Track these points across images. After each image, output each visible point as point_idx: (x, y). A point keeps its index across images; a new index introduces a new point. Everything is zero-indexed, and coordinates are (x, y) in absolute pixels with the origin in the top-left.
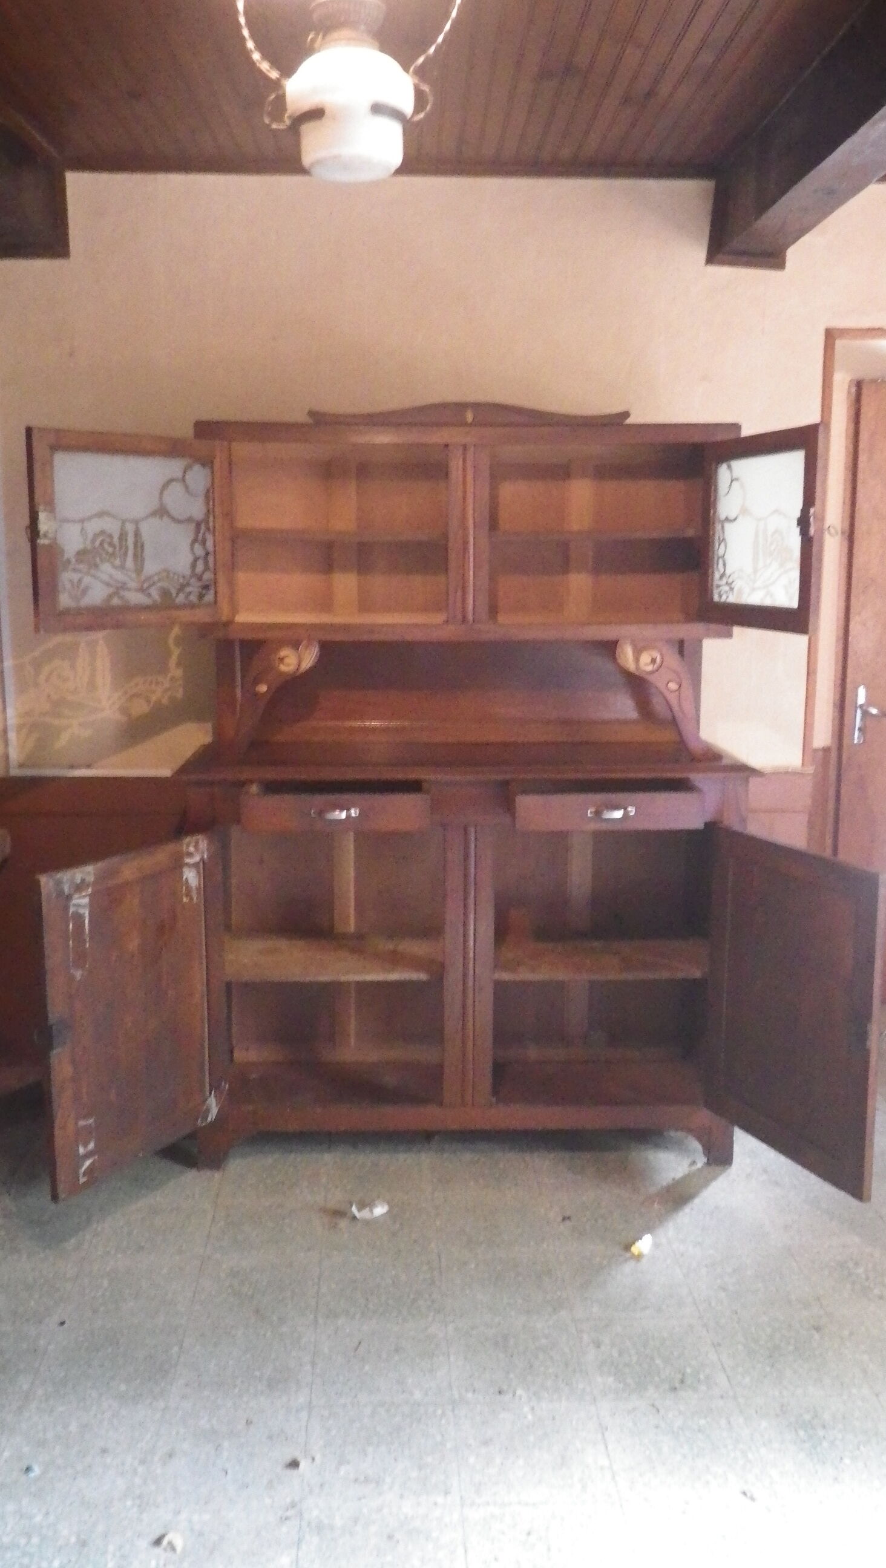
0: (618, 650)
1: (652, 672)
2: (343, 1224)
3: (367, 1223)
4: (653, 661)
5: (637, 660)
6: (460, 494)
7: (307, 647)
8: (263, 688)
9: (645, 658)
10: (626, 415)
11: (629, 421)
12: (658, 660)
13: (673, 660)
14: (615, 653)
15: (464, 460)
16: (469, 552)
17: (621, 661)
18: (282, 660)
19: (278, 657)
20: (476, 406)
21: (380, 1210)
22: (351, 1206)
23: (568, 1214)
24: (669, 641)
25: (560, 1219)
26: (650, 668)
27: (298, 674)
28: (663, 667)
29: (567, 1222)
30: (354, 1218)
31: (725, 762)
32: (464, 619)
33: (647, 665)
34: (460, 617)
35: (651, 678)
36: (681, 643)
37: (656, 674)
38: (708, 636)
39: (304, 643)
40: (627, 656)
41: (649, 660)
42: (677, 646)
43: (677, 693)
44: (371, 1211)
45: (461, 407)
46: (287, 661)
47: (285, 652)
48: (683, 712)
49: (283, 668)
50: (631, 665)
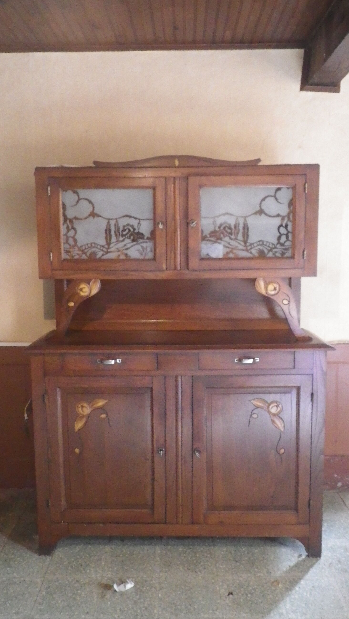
0: (256, 283)
1: (274, 295)
2: (109, 595)
3: (122, 594)
4: (275, 289)
5: (266, 288)
6: (172, 202)
7: (94, 282)
8: (72, 304)
9: (271, 287)
10: (259, 160)
11: (260, 164)
12: (278, 289)
13: (285, 288)
14: (254, 284)
15: (174, 184)
16: (177, 233)
17: (258, 289)
18: (81, 290)
19: (79, 288)
20: (180, 158)
21: (130, 586)
22: (114, 584)
23: (231, 591)
24: (283, 279)
25: (227, 594)
26: (273, 293)
27: (90, 297)
28: (280, 292)
29: (231, 596)
30: (115, 591)
31: (314, 342)
32: (175, 269)
33: (271, 291)
34: (173, 267)
35: (274, 298)
36: (290, 279)
37: (277, 296)
38: (304, 275)
39: (93, 280)
40: (261, 286)
41: (273, 288)
42: (288, 281)
43: (288, 305)
44: (125, 587)
45: (172, 158)
46: (84, 290)
47: (82, 286)
48: (292, 317)
49: (82, 294)
50: (263, 292)
